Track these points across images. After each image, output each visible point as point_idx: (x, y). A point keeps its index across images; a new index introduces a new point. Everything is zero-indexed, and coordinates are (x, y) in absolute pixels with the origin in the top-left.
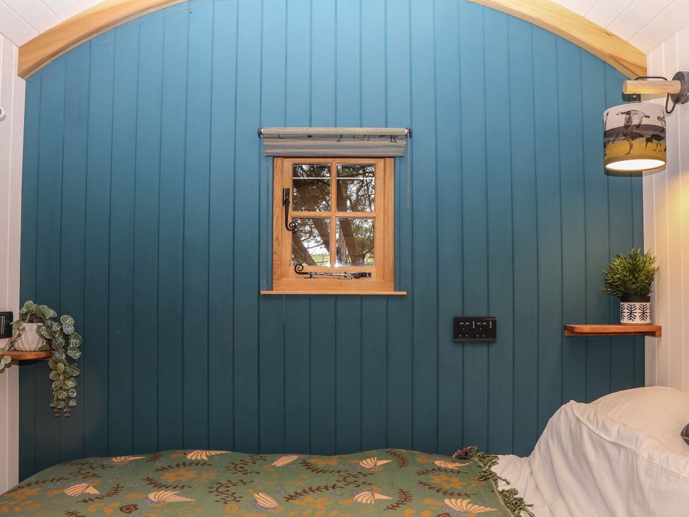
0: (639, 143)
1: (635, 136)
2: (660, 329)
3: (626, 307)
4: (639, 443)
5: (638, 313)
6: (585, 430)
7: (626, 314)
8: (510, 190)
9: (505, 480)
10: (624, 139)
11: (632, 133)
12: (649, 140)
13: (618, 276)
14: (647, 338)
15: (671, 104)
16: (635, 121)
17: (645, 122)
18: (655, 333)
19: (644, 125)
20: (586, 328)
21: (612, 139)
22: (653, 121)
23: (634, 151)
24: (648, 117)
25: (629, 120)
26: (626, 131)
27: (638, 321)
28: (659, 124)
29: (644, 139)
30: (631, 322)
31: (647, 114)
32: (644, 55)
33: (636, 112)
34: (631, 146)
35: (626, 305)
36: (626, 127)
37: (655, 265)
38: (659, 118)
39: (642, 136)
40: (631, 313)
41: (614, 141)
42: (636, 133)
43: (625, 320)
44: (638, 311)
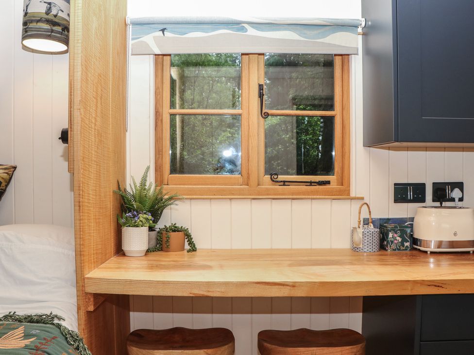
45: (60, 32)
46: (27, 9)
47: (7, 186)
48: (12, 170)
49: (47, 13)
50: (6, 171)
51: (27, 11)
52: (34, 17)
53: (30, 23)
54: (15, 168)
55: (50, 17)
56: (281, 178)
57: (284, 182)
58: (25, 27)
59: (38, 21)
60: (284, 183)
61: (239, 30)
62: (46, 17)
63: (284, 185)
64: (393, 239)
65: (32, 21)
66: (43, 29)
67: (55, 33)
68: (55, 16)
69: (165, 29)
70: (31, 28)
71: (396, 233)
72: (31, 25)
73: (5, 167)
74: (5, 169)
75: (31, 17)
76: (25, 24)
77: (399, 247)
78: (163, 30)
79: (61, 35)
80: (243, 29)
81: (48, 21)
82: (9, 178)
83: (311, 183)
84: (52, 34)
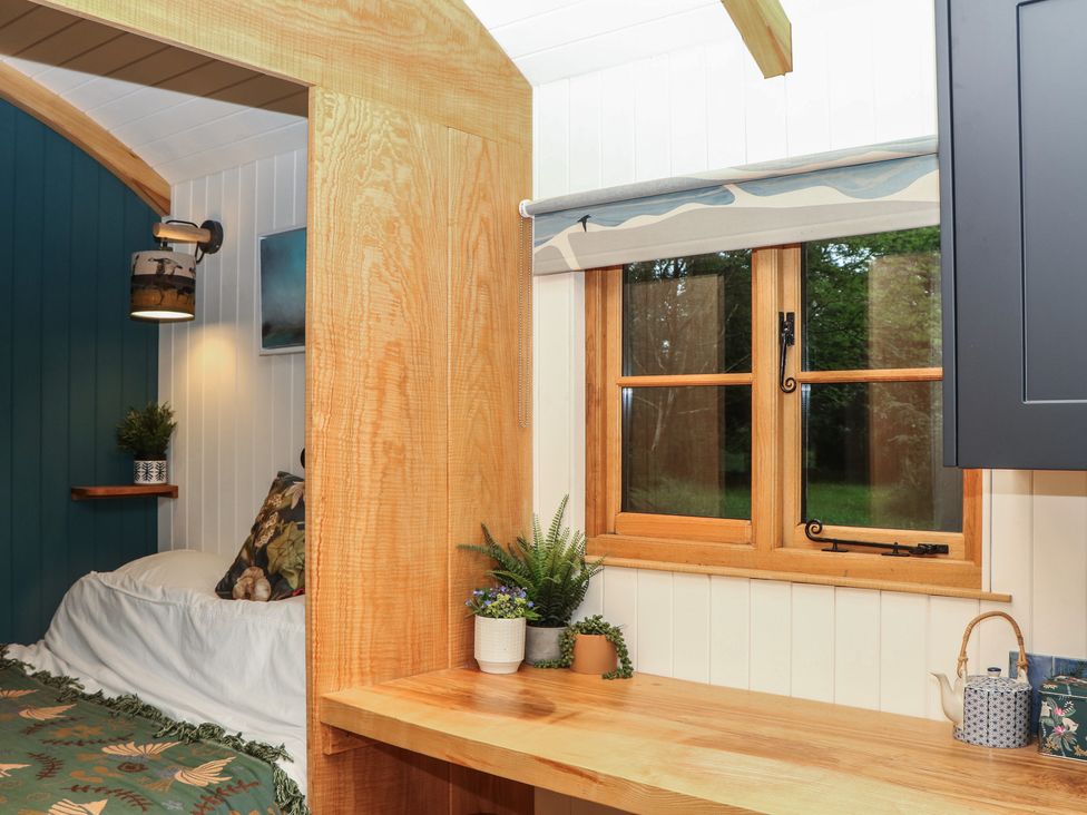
0: (170, 295)
1: (167, 287)
2: (176, 489)
3: (141, 466)
4: (189, 598)
5: (154, 472)
6: (122, 597)
7: (141, 474)
9: (29, 665)
10: (155, 289)
11: (164, 282)
12: (180, 293)
13: (134, 432)
14: (160, 499)
15: (200, 252)
16: (168, 271)
17: (178, 272)
18: (171, 493)
19: (176, 276)
20: (101, 491)
21: (142, 286)
22: (184, 273)
23: (166, 302)
24: (181, 268)
25: (161, 269)
26: (157, 280)
27: (154, 481)
28: (190, 275)
29: (176, 290)
30: (147, 482)
31: (180, 264)
32: (167, 184)
33: (169, 262)
34: (163, 297)
35: (141, 463)
36: (158, 275)
37: (173, 421)
38: (190, 270)
39: (174, 287)
40: (147, 473)
41: (143, 288)
42: (168, 284)
43: (141, 481)
44: (141, 470)
56: (830, 531)
57: (835, 542)
60: (838, 545)
61: (717, 200)
63: (835, 550)
64: (1050, 722)
69: (587, 217)
71: (1061, 706)
77: (1071, 746)
78: (584, 220)
80: (728, 197)
83: (896, 550)
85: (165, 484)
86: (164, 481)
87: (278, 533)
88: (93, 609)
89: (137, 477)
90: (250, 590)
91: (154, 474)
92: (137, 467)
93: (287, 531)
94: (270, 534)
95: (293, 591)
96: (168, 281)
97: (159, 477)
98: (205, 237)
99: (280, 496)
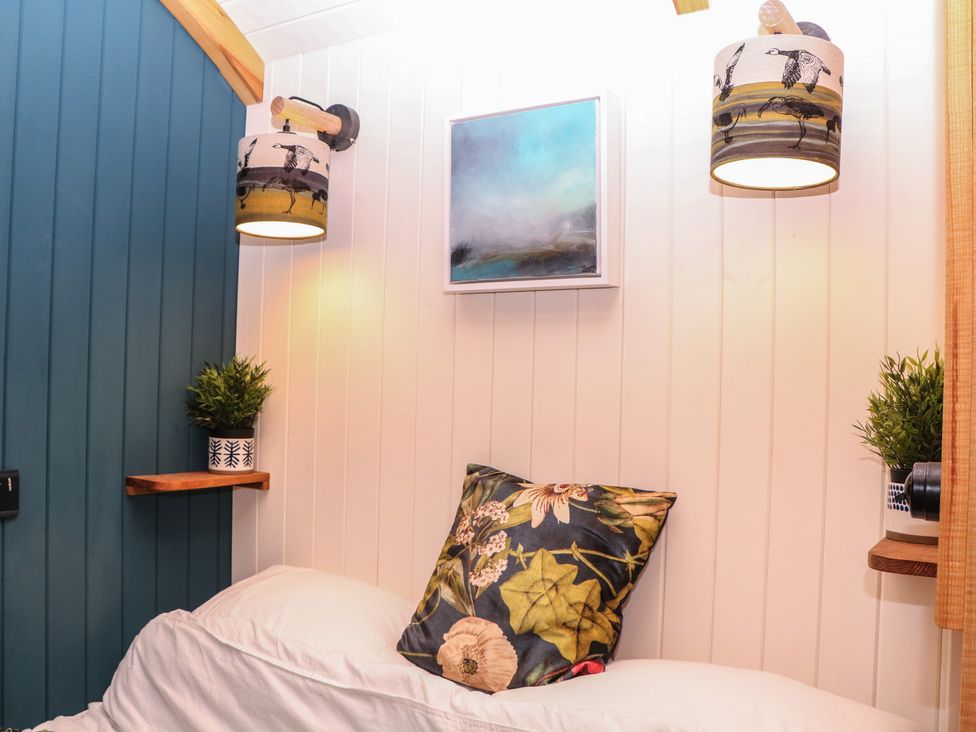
0: (304, 199)
1: (300, 187)
2: (267, 477)
3: (223, 445)
5: (241, 454)
7: (223, 457)
8: (50, 237)
10: (283, 188)
11: (295, 180)
12: (315, 197)
13: (218, 397)
14: (237, 494)
16: (301, 165)
17: (314, 168)
18: (260, 484)
19: (312, 172)
21: (263, 184)
22: (320, 169)
23: (297, 210)
24: (317, 161)
25: (292, 160)
26: (286, 176)
27: (241, 467)
28: (325, 174)
29: (311, 193)
30: (231, 469)
31: (317, 157)
32: (260, 59)
33: (303, 150)
34: (293, 201)
35: (224, 442)
36: (288, 169)
38: (327, 166)
39: (308, 189)
40: (231, 456)
41: (265, 187)
42: (301, 182)
43: (222, 466)
44: (223, 451)
45: (822, 131)
46: (728, 76)
47: (650, 549)
48: (666, 506)
49: (789, 82)
50: (651, 510)
51: (728, 82)
52: (750, 97)
53: (740, 115)
54: (672, 500)
55: (797, 92)
58: (724, 128)
59: (762, 108)
62: (787, 93)
65: (744, 111)
66: (777, 128)
67: (811, 136)
68: (811, 88)
70: (744, 128)
72: (742, 122)
73: (649, 497)
74: (650, 503)
75: (744, 98)
76: (722, 119)
79: (827, 140)
81: (791, 105)
82: (657, 529)
84: (803, 140)
85: (252, 472)
86: (251, 468)
87: (514, 568)
88: (205, 683)
89: (216, 461)
90: (474, 656)
91: (241, 458)
92: (216, 446)
93: (536, 563)
94: (502, 565)
95: (570, 665)
96: (301, 179)
97: (247, 462)
98: (334, 125)
99: (503, 505)
